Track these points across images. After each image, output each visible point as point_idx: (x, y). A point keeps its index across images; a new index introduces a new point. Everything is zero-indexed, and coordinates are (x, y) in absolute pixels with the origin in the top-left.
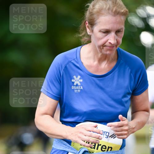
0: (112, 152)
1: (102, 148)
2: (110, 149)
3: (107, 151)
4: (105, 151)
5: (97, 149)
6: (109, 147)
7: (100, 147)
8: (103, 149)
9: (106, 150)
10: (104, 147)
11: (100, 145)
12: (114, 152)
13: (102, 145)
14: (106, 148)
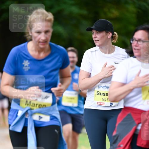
2: (44, 106)
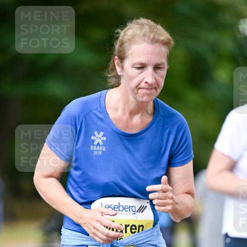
0: (145, 232)
1: (131, 229)
2: (141, 228)
3: (138, 232)
4: (135, 232)
5: (126, 232)
6: (139, 226)
7: (128, 229)
8: (133, 231)
9: (137, 230)
10: (134, 227)
11: (129, 226)
12: (147, 231)
13: (130, 226)
14: (136, 229)
